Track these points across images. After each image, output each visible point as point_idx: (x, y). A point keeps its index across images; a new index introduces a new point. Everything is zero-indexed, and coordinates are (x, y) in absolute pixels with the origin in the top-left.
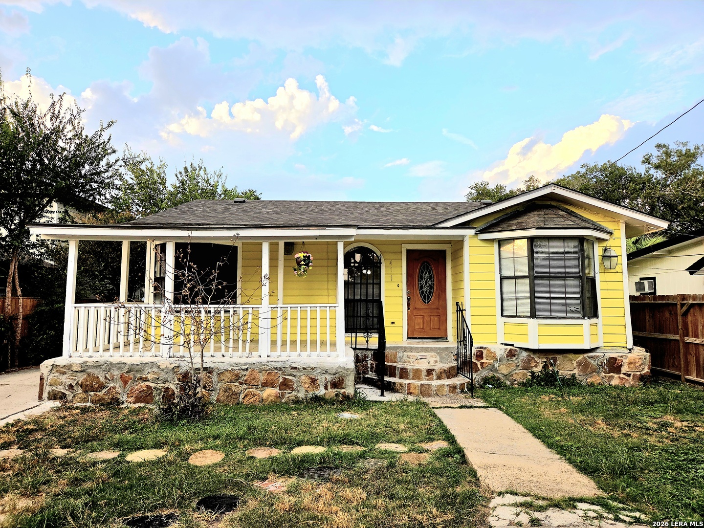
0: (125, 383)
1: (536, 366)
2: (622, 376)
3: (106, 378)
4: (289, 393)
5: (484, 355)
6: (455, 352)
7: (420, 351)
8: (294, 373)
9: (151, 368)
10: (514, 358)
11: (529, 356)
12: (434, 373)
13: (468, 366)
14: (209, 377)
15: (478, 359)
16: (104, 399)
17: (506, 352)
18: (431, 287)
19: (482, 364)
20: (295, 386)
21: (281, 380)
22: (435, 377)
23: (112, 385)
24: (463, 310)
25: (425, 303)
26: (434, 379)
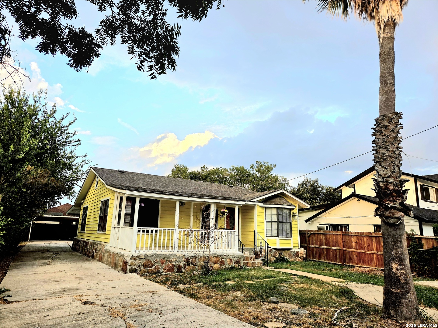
0: (163, 263)
1: (277, 255)
2: (299, 258)
3: (154, 262)
4: (223, 266)
6: (254, 250)
8: (225, 258)
9: (174, 256)
10: (271, 252)
11: (275, 251)
14: (195, 260)
16: (153, 271)
19: (262, 255)
20: (225, 263)
21: (220, 261)
22: (253, 260)
23: (156, 264)
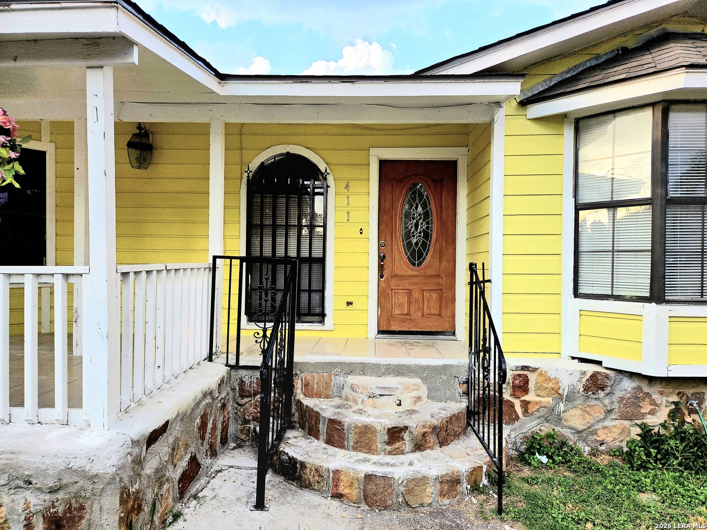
1: (652, 413)
5: (531, 385)
6: (464, 377)
7: (384, 374)
10: (601, 394)
11: (639, 389)
12: (406, 436)
13: (492, 409)
15: (518, 393)
17: (584, 380)
18: (427, 235)
19: (525, 405)
22: (408, 446)
24: (484, 281)
25: (414, 264)
26: (407, 450)
